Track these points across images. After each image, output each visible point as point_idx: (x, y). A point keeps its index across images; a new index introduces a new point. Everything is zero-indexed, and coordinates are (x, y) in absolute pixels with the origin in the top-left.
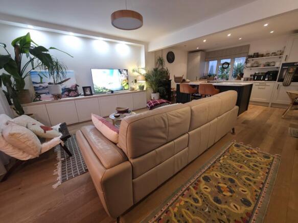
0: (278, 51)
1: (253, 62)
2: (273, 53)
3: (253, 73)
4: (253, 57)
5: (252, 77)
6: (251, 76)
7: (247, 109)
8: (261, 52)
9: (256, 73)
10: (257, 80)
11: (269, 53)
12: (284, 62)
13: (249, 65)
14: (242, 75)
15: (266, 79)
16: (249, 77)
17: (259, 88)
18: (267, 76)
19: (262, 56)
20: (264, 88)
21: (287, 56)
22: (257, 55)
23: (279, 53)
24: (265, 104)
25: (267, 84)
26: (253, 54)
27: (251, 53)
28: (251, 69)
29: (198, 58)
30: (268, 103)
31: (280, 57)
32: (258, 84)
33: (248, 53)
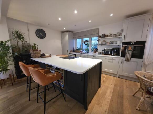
0: (117, 33)
1: (102, 41)
2: (114, 34)
3: (103, 49)
4: (102, 37)
5: (103, 52)
6: (102, 51)
8: (106, 34)
9: (105, 49)
10: (106, 54)
11: (112, 35)
12: (124, 41)
13: (100, 43)
14: (97, 50)
15: (113, 54)
16: (101, 51)
17: (108, 62)
18: (113, 52)
19: (107, 36)
20: (112, 62)
21: (125, 36)
22: (104, 36)
23: (118, 34)
24: (114, 75)
25: (114, 59)
26: (101, 35)
27: (100, 34)
28: (102, 46)
29: (67, 37)
30: (117, 75)
31: (119, 38)
32: (107, 58)
33: (98, 34)
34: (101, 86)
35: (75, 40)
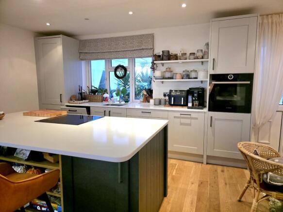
0: (198, 51)
1: (164, 69)
2: (190, 54)
3: (168, 91)
4: (162, 60)
5: (167, 98)
6: (165, 95)
7: (165, 195)
8: (173, 51)
9: (171, 91)
10: (174, 105)
11: (186, 54)
12: (213, 72)
13: (158, 73)
14: (150, 92)
15: (190, 105)
16: (162, 97)
17: (181, 124)
18: (190, 98)
19: (176, 57)
20: (190, 125)
21: (214, 59)
22: (168, 56)
23: (200, 54)
24: (196, 158)
25: (193, 115)
26: (161, 54)
27: (158, 51)
28: (163, 82)
29: (58, 50)
30: (202, 156)
31: (202, 62)
32: (178, 115)
33: (153, 49)
34: (169, 190)
35: (83, 63)
